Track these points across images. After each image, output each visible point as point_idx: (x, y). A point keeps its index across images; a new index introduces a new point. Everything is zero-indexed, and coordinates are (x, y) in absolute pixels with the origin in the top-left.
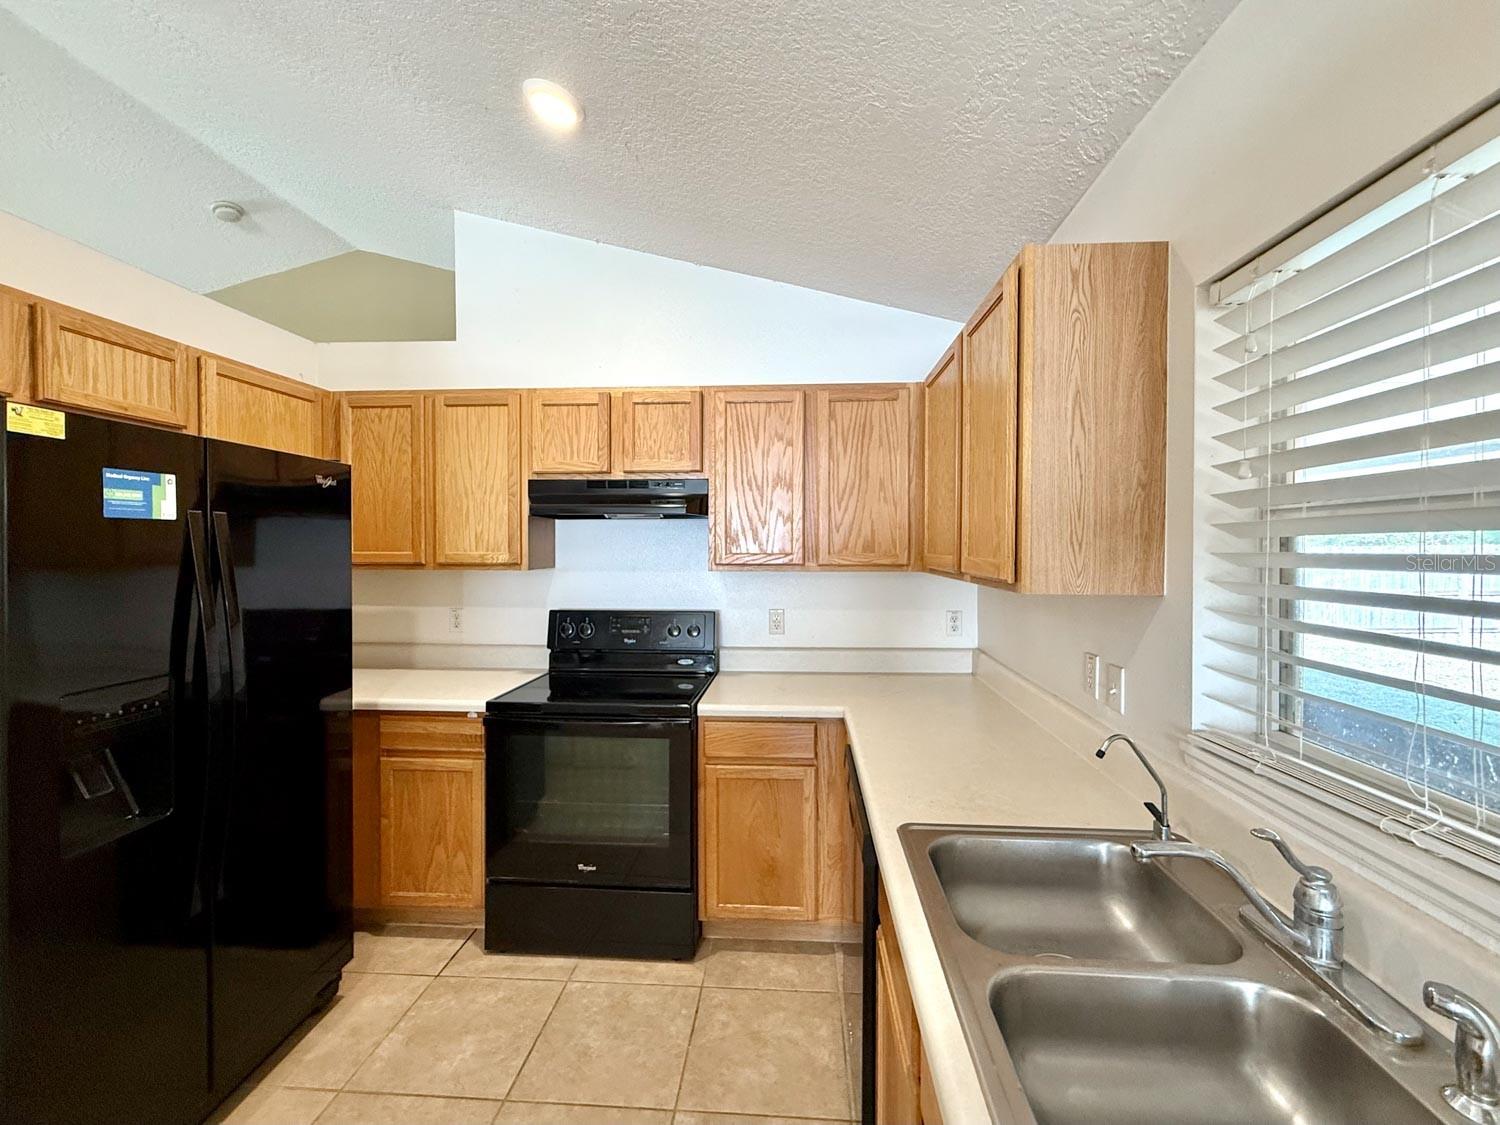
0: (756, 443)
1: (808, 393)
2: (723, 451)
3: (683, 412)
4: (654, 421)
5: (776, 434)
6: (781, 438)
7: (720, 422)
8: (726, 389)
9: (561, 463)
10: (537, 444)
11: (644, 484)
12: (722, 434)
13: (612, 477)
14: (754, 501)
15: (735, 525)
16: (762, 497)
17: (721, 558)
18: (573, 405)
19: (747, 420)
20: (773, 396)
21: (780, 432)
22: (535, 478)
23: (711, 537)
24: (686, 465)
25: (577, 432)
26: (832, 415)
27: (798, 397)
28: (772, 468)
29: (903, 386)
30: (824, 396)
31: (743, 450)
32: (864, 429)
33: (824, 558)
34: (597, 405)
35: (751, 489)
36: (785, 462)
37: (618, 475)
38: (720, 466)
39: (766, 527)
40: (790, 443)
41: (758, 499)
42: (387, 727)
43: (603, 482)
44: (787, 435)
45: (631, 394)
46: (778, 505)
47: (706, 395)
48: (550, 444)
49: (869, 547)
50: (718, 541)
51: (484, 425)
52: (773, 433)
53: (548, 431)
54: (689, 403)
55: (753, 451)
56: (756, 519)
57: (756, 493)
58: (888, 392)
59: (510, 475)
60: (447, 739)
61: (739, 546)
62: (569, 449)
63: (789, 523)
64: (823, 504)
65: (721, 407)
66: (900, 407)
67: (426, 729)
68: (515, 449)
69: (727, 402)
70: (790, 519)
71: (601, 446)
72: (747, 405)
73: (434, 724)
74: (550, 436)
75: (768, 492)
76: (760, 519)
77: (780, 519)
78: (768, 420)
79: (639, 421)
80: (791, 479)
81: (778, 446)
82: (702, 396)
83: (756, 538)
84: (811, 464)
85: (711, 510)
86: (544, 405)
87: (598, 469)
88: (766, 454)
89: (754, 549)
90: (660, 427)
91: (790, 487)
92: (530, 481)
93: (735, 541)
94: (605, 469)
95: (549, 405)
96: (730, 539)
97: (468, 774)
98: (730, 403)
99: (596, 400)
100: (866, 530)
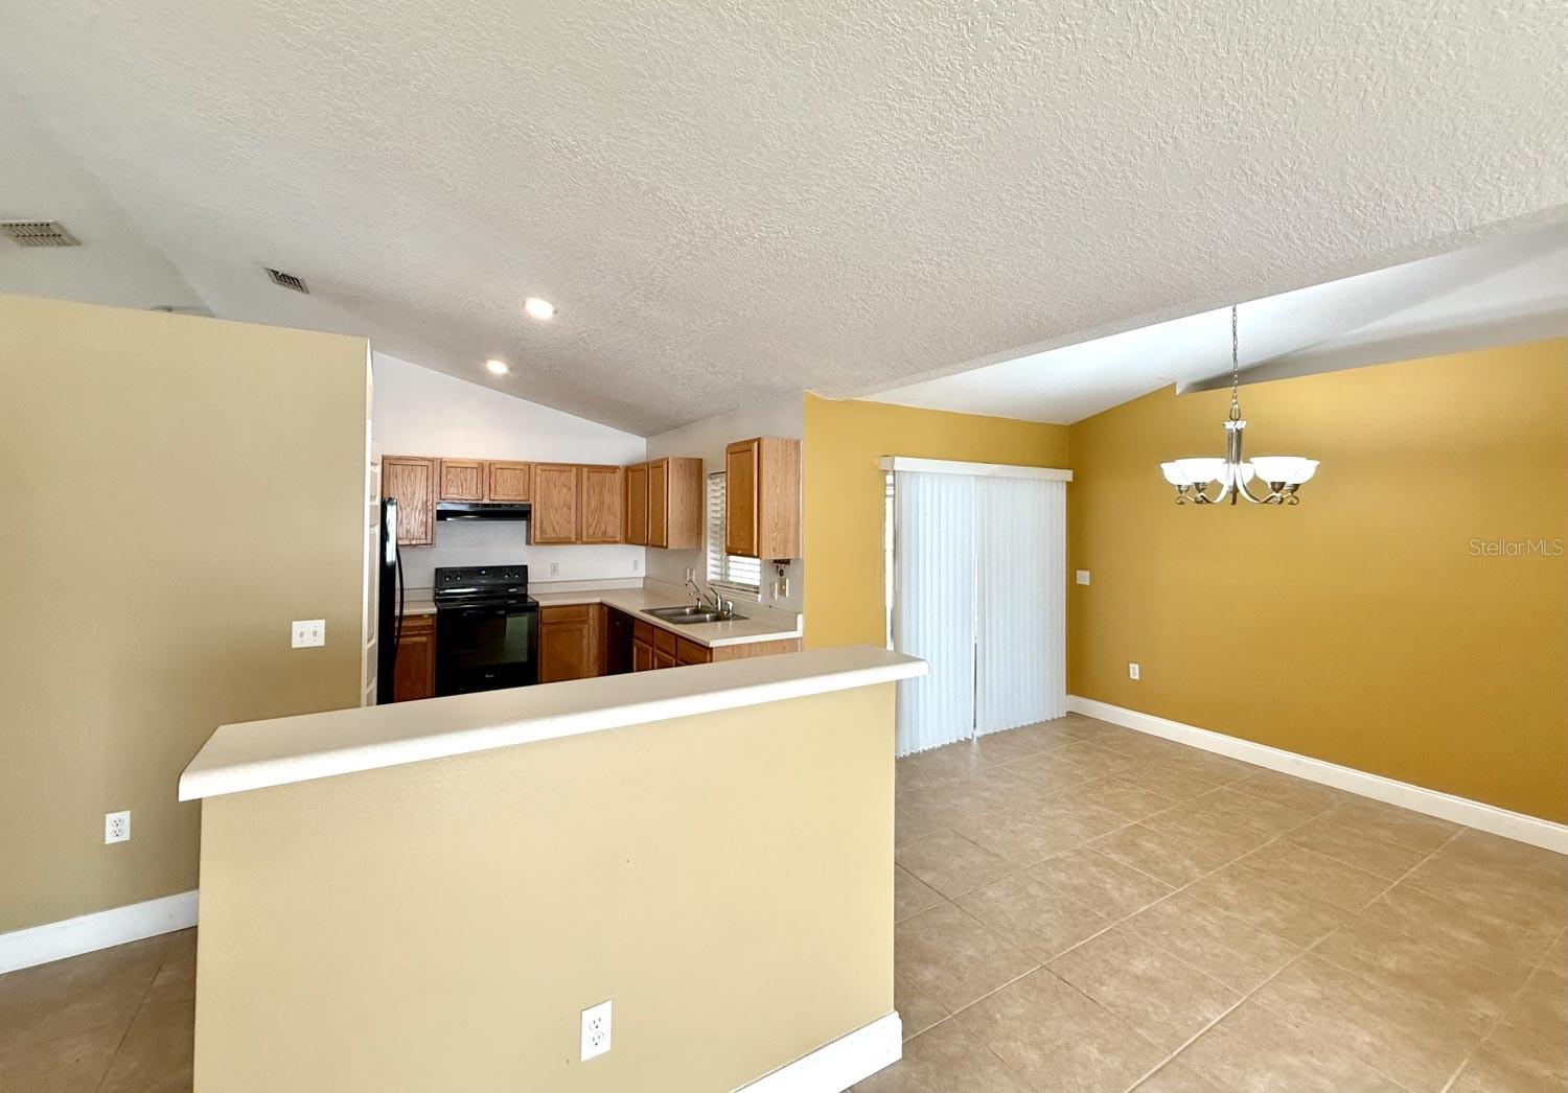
0: (555, 489)
1: (579, 467)
2: (539, 492)
3: (520, 473)
4: (506, 476)
6: (566, 486)
7: (538, 479)
8: (542, 464)
9: (456, 495)
11: (500, 506)
12: (539, 484)
13: (483, 502)
14: (553, 514)
15: (545, 524)
16: (557, 512)
17: (537, 539)
18: (463, 468)
19: (551, 478)
20: (562, 468)
21: (565, 484)
23: (532, 531)
24: (521, 497)
25: (465, 480)
26: (589, 478)
27: (574, 469)
28: (561, 500)
29: (619, 467)
30: (586, 470)
31: (549, 491)
32: (602, 485)
33: (584, 539)
34: (476, 468)
35: (552, 509)
36: (569, 497)
37: (486, 501)
38: (538, 498)
39: (559, 525)
40: (570, 489)
41: (555, 513)
43: (478, 504)
44: (569, 485)
45: (494, 463)
46: (564, 515)
48: (451, 486)
49: (604, 533)
50: (536, 532)
51: (412, 475)
52: (563, 484)
54: (523, 469)
55: (553, 492)
56: (553, 522)
57: (554, 511)
58: (613, 469)
59: (428, 501)
60: (416, 628)
61: (546, 534)
62: (461, 488)
63: (569, 521)
64: (585, 517)
65: (539, 472)
66: (616, 476)
68: (431, 488)
70: (570, 519)
71: (478, 487)
72: (550, 472)
75: (560, 510)
76: (556, 522)
77: (565, 522)
78: (560, 479)
79: (497, 476)
80: (570, 505)
84: (579, 498)
86: (447, 467)
87: (476, 498)
88: (559, 493)
89: (554, 535)
90: (509, 480)
91: (570, 508)
93: (545, 532)
94: (480, 498)
96: (542, 531)
97: (425, 644)
98: (542, 470)
99: (476, 466)
100: (603, 527)
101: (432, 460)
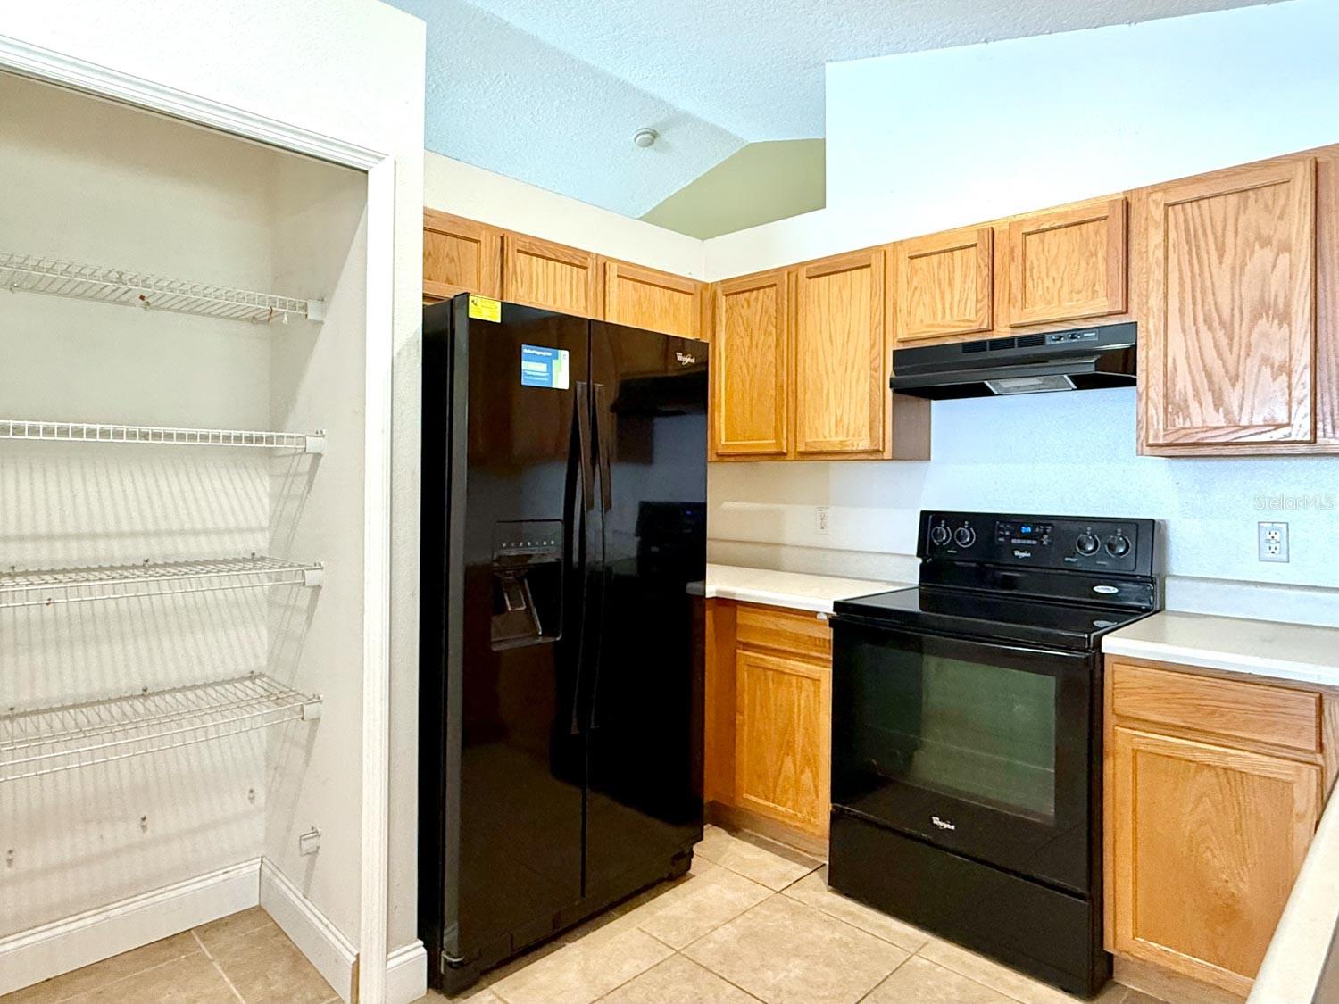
0: (1221, 256)
2: (1161, 277)
3: (1097, 233)
4: (1054, 252)
5: (1259, 237)
7: (1156, 237)
9: (932, 325)
10: (903, 305)
11: (1039, 339)
12: (1160, 254)
13: (996, 336)
14: (1216, 346)
16: (1231, 339)
17: (1156, 436)
18: (945, 251)
19: (1203, 225)
20: (1253, 180)
21: (1265, 232)
22: (901, 347)
23: (1141, 406)
24: (1102, 306)
25: (950, 284)
27: (1303, 171)
28: (1249, 293)
31: (1197, 271)
34: (975, 245)
35: (1210, 328)
36: (1279, 276)
37: (1003, 332)
38: (1155, 299)
39: (1239, 385)
40: (1284, 248)
41: (1224, 341)
42: (743, 618)
43: (984, 343)
45: (1022, 221)
46: (1261, 348)
47: (1133, 202)
48: (918, 303)
50: (1152, 411)
51: (846, 294)
52: (1252, 237)
53: (916, 288)
54: (1105, 218)
55: (1214, 271)
56: (1220, 374)
57: (1220, 334)
59: (873, 346)
60: (797, 639)
61: (1189, 416)
62: (939, 306)
63: (1284, 377)
65: (1158, 213)
67: (776, 626)
68: (878, 317)
69: (1167, 205)
71: (980, 298)
72: (1204, 203)
73: (783, 621)
74: (917, 293)
76: (1227, 372)
77: (1267, 371)
78: (1242, 218)
79: (1033, 256)
80: (1288, 305)
81: (1262, 257)
82: (1127, 205)
83: (1218, 403)
84: (1327, 274)
85: (1140, 372)
86: (911, 258)
87: (975, 327)
90: (1062, 259)
91: (1285, 318)
92: (895, 352)
94: (984, 326)
95: (916, 257)
96: (1174, 407)
97: (816, 681)
98: (1173, 205)
99: (973, 239)
101: (882, 250)
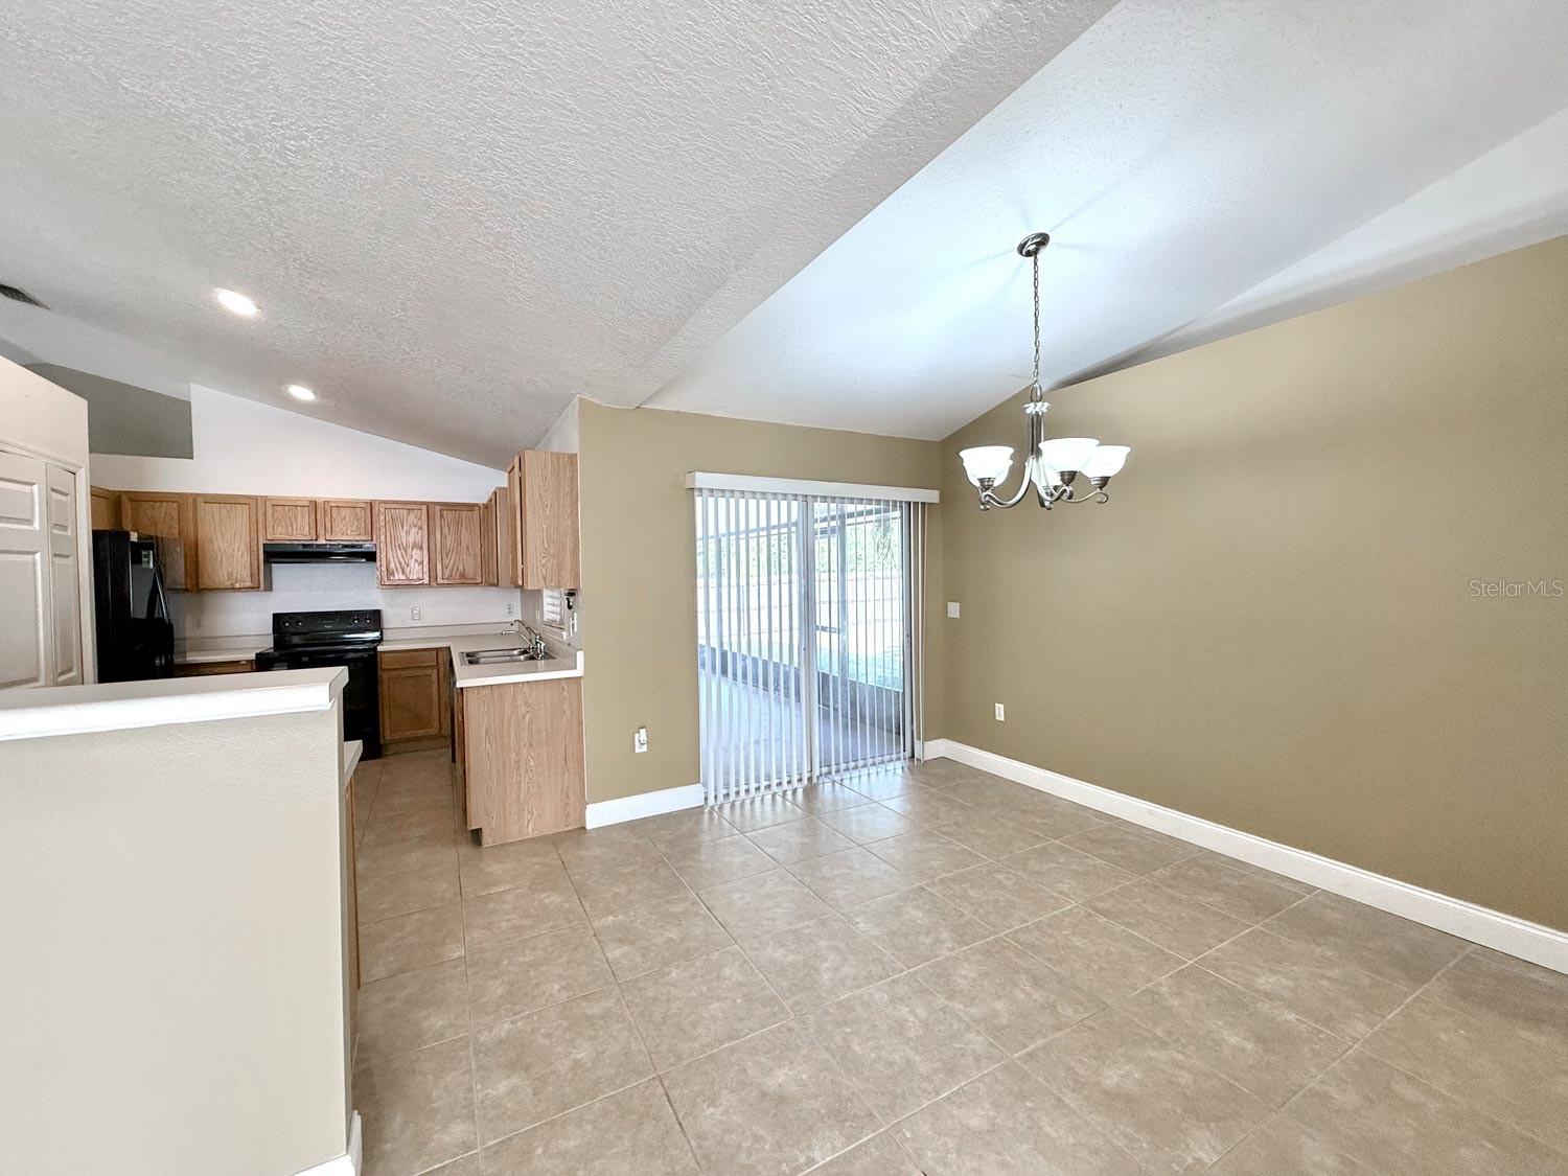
0: (402, 527)
1: (427, 504)
2: (384, 531)
3: (361, 512)
4: (343, 515)
5: (413, 524)
6: (415, 526)
7: (382, 518)
8: (381, 502)
9: (286, 535)
10: (269, 525)
12: (383, 523)
13: (318, 543)
14: (402, 555)
15: (392, 566)
16: (406, 553)
17: (383, 583)
18: (292, 506)
19: (397, 517)
20: (411, 506)
21: (415, 523)
22: (268, 543)
23: (378, 573)
24: (364, 538)
25: (295, 519)
26: (442, 516)
27: (424, 507)
28: (411, 540)
29: (476, 505)
30: (438, 508)
31: (395, 531)
32: (458, 523)
33: (440, 581)
34: (308, 506)
35: (400, 549)
36: (419, 536)
37: (321, 541)
38: (382, 538)
39: (409, 567)
40: (421, 528)
41: (404, 554)
43: (310, 545)
44: (420, 524)
45: (329, 502)
46: (415, 557)
47: (374, 504)
48: (278, 525)
49: (463, 576)
50: (382, 574)
51: (232, 514)
52: (411, 523)
53: (276, 519)
54: (364, 508)
55: (401, 531)
56: (403, 563)
57: (403, 551)
58: (470, 507)
59: (252, 541)
61: (394, 576)
62: (290, 528)
63: (421, 565)
64: (439, 557)
65: (382, 510)
66: (476, 513)
68: (254, 528)
69: (385, 508)
70: (422, 563)
71: (311, 527)
72: (396, 510)
74: (277, 521)
75: (409, 551)
76: (405, 563)
77: (417, 563)
78: (408, 517)
79: (334, 515)
80: (422, 544)
81: (414, 530)
82: (371, 504)
83: (403, 573)
84: (432, 537)
85: (378, 558)
86: (273, 505)
87: (309, 539)
88: (408, 533)
89: (404, 578)
90: (347, 519)
91: (421, 549)
92: (265, 544)
93: (393, 574)
94: (313, 539)
95: (276, 505)
96: (390, 573)
98: (387, 508)
99: (307, 504)
100: (461, 568)
101: (255, 498)
